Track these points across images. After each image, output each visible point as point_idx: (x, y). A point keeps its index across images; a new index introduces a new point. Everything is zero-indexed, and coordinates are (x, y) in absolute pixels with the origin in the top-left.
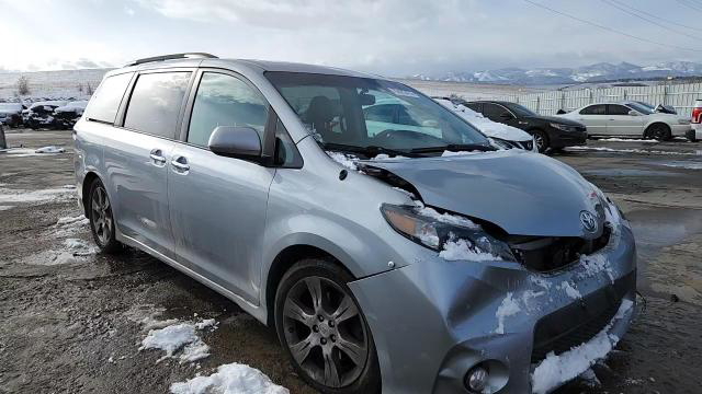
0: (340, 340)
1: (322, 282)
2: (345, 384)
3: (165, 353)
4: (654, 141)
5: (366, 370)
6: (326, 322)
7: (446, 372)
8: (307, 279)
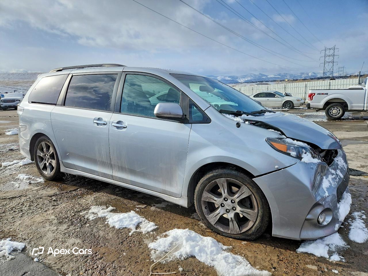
0: (239, 209)
1: (227, 180)
2: (243, 231)
3: (129, 230)
4: (287, 109)
5: (257, 222)
6: (229, 201)
7: (309, 217)
8: (217, 180)
